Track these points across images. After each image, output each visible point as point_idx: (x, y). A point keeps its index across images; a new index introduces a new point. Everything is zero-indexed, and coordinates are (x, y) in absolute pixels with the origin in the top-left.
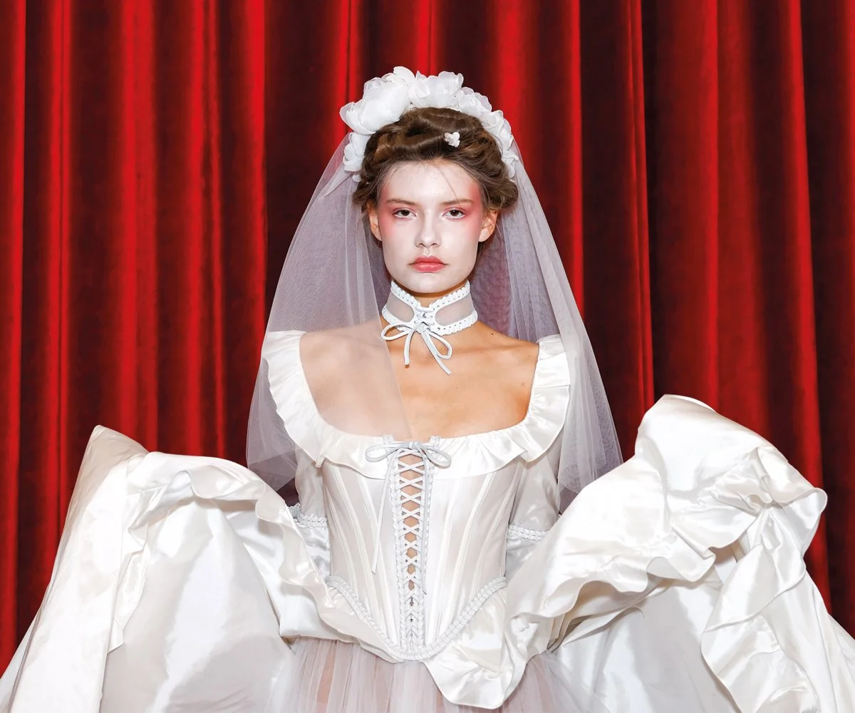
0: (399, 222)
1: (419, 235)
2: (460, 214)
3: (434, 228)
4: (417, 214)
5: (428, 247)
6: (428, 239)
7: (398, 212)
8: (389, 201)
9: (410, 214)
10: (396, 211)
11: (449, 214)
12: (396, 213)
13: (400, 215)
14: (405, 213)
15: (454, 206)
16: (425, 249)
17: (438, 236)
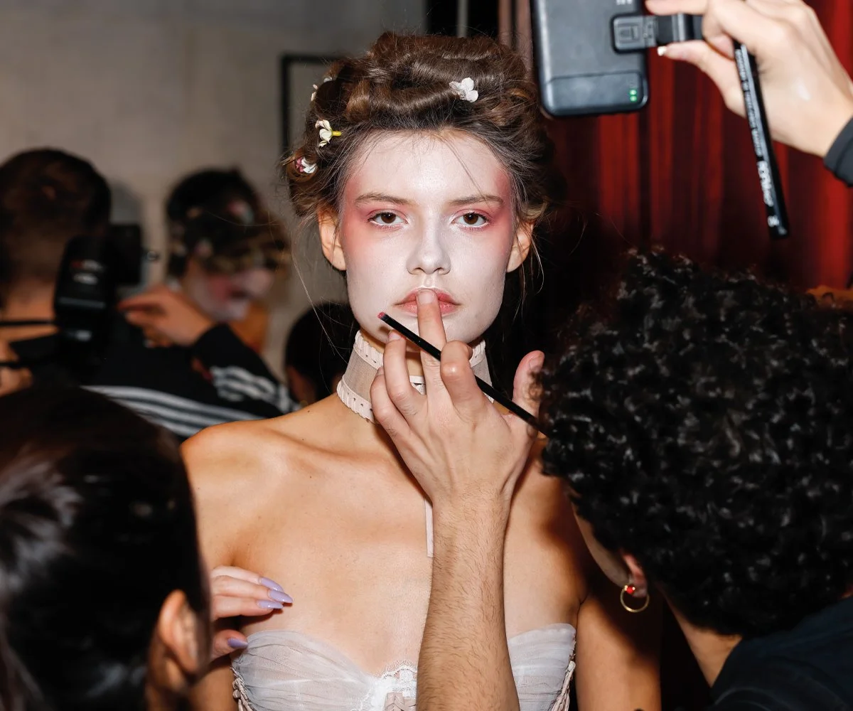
0: (378, 234)
1: (415, 254)
2: (480, 219)
3: (439, 242)
4: (409, 221)
5: (429, 273)
6: (429, 261)
7: (377, 215)
8: (361, 198)
9: (398, 220)
10: (374, 215)
11: (461, 220)
12: (374, 219)
13: (379, 222)
14: (389, 218)
15: (470, 206)
16: (424, 276)
17: (445, 255)
